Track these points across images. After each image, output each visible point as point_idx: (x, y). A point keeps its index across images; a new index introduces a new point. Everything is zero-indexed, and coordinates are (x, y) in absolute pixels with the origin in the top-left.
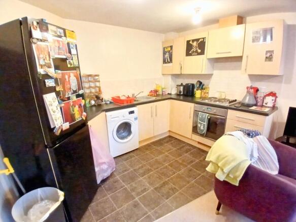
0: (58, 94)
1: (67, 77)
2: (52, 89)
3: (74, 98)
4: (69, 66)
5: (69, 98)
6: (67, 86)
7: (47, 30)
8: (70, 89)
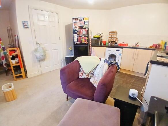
0: (77, 34)
1: (82, 31)
2: (76, 33)
3: (83, 36)
4: (83, 28)
5: (81, 36)
6: (81, 33)
7: (77, 20)
8: (82, 34)
